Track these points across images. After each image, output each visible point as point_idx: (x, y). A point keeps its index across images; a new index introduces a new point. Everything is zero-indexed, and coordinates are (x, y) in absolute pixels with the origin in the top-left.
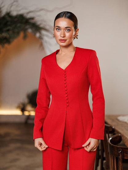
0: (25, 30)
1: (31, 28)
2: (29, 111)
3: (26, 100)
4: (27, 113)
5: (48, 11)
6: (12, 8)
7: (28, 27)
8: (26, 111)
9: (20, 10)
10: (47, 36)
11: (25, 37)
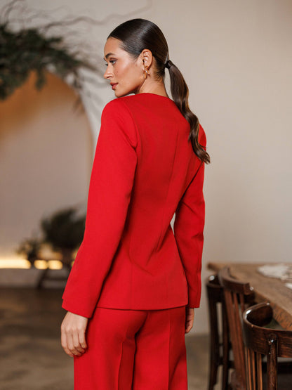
0: (40, 68)
1: (55, 62)
2: (47, 260)
3: (40, 235)
4: (41, 265)
5: (93, 22)
6: (11, 16)
7: (47, 59)
8: (41, 259)
9: (29, 20)
10: (92, 81)
11: (40, 83)
